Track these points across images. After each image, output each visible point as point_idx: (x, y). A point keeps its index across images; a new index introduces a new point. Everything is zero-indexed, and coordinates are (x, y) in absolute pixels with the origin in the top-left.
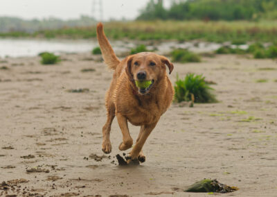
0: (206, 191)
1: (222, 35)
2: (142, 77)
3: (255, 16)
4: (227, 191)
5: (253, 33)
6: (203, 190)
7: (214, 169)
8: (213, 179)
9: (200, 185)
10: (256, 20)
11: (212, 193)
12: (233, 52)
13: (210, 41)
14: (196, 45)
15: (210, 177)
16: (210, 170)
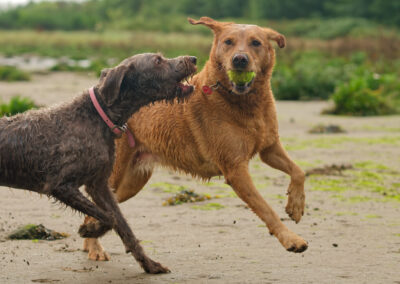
0: (30, 239)
1: (59, 49)
2: (240, 64)
3: (99, 26)
4: (55, 238)
5: (97, 47)
6: (26, 237)
7: (40, 212)
8: (38, 224)
9: (23, 231)
10: (101, 31)
11: (37, 240)
12: (72, 70)
13: (44, 55)
14: (27, 61)
15: (35, 222)
16: (36, 213)
